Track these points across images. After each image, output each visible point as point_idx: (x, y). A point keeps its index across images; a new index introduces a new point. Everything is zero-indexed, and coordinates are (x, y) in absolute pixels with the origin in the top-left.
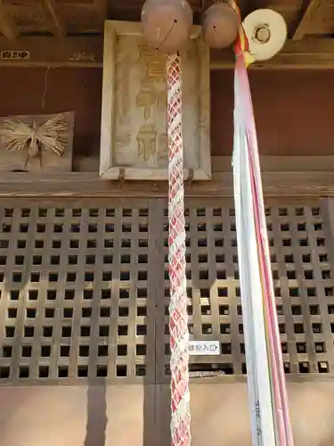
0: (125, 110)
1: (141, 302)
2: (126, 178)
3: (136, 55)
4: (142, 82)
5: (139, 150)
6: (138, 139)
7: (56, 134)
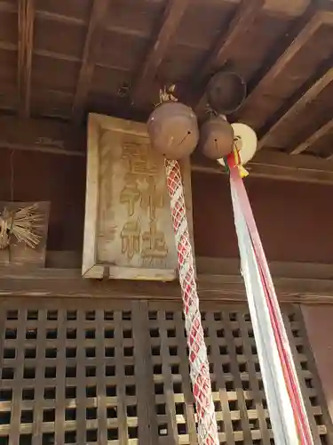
0: (109, 206)
1: (132, 421)
2: (111, 277)
3: (119, 150)
4: (125, 179)
5: (123, 247)
6: (122, 237)
7: (29, 224)
